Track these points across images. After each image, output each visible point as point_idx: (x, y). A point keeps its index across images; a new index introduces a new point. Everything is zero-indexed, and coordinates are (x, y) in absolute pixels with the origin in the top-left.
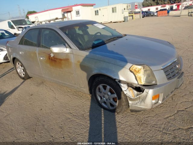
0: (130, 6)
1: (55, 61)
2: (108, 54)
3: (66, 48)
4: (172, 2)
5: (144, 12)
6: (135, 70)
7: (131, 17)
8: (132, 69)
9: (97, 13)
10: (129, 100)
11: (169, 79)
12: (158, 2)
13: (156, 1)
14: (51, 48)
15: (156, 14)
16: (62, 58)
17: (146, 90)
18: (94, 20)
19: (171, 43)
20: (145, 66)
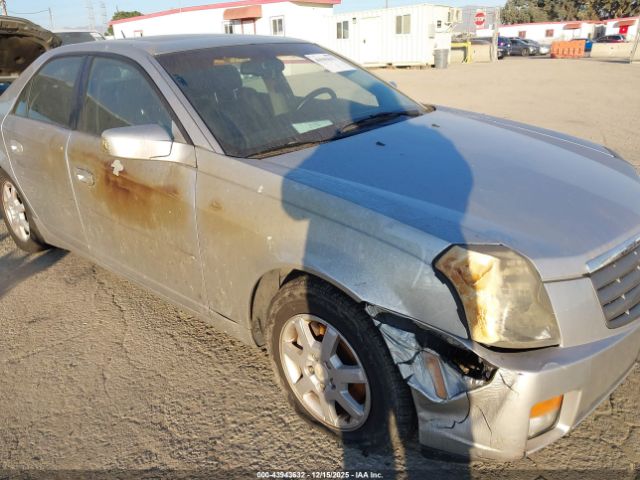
0: (460, 15)
1: (127, 191)
2: (345, 182)
3: (173, 139)
4: (602, 14)
5: (506, 39)
6: (460, 272)
7: (461, 53)
8: (447, 267)
9: (342, 29)
10: (418, 407)
11: (614, 321)
12: (557, 9)
13: (548, 7)
14: (104, 134)
15: (543, 50)
16: (152, 184)
17: (504, 373)
18: (312, 40)
19: (622, 155)
20: (510, 255)
